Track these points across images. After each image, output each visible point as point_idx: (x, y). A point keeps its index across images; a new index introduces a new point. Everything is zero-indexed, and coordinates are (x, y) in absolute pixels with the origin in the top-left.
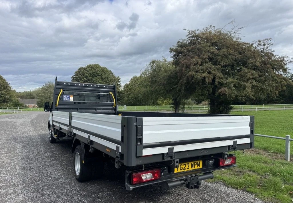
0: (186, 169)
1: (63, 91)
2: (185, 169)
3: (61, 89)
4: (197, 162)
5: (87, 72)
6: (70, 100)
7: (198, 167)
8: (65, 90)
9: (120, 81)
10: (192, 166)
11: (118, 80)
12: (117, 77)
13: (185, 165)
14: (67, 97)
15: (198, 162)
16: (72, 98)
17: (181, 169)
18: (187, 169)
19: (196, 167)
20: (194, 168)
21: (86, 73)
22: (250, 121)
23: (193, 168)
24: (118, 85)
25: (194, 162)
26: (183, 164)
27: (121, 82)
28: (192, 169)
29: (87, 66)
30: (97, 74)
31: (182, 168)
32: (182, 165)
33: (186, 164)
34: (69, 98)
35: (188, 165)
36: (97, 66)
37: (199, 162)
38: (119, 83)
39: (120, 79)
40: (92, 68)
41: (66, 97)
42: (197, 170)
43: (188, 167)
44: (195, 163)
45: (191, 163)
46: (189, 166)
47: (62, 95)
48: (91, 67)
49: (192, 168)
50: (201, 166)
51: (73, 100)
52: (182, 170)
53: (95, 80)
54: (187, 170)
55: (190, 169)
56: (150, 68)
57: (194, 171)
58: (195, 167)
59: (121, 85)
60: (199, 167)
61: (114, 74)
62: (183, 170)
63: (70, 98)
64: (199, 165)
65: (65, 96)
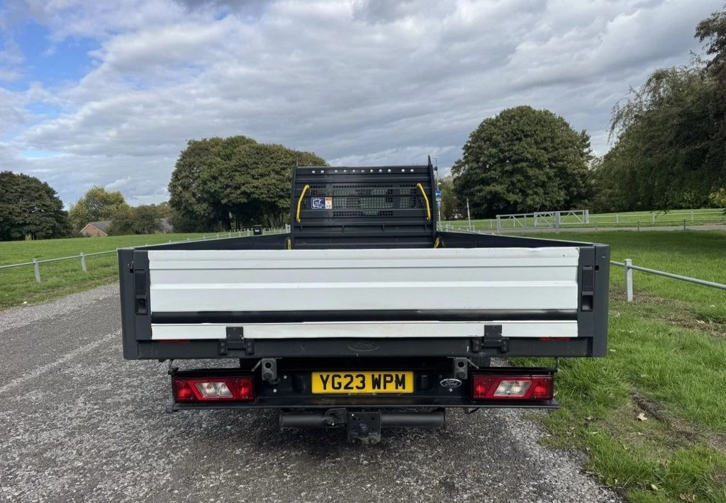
0: (355, 388)
1: (311, 187)
2: (352, 388)
3: (306, 184)
4: (394, 374)
5: (500, 131)
6: (326, 208)
7: (397, 388)
8: (315, 185)
9: (588, 142)
10: (376, 383)
11: (584, 140)
12: (580, 132)
13: (349, 379)
14: (320, 200)
15: (397, 376)
16: (331, 202)
17: (336, 385)
18: (358, 387)
19: (391, 388)
20: (382, 390)
21: (495, 133)
22: (577, 265)
23: (379, 388)
24: (582, 155)
25: (382, 374)
26: (342, 374)
27: (591, 148)
28: (376, 390)
29: (498, 114)
30: (523, 132)
31: (340, 384)
32: (340, 377)
33: (354, 374)
34: (323, 202)
35: (361, 379)
36: (524, 112)
37: (403, 376)
38: (586, 150)
39: (588, 138)
40: (513, 117)
41: (318, 201)
42: (392, 396)
43: (361, 385)
44: (385, 376)
45: (373, 376)
46: (363, 382)
47: (307, 197)
48: (507, 116)
49: (374, 388)
50: (409, 388)
51: (331, 208)
52: (339, 388)
53: (518, 149)
54: (355, 391)
55: (369, 389)
56: (647, 98)
57: (380, 396)
58: (385, 387)
59: (590, 154)
60: (400, 390)
61: (570, 126)
62: (342, 390)
63: (326, 202)
64: (401, 382)
65: (314, 200)
